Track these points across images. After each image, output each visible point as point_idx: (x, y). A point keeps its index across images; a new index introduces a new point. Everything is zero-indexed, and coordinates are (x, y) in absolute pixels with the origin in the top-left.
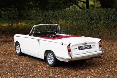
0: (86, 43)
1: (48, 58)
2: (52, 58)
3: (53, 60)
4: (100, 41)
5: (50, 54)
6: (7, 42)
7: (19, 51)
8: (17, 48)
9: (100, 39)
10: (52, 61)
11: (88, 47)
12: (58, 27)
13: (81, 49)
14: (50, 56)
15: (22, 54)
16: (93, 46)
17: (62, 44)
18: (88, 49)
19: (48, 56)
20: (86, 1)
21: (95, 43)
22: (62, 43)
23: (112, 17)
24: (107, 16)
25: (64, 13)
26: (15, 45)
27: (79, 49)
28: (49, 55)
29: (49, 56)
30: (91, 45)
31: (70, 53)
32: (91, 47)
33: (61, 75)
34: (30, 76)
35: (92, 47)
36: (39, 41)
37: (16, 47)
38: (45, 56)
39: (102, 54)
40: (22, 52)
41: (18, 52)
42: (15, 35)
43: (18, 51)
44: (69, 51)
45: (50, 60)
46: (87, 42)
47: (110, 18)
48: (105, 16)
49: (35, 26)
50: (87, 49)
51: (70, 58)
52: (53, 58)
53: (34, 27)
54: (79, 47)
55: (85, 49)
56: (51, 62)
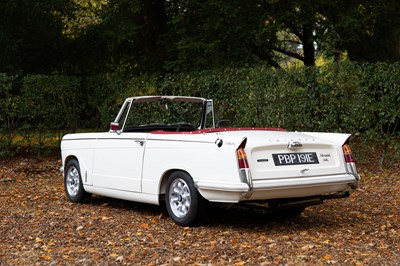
0: (301, 145)
1: (173, 199)
2: (184, 196)
3: (188, 204)
4: (347, 142)
5: (179, 184)
6: (39, 173)
7: (77, 188)
8: (72, 177)
9: (346, 136)
10: (184, 208)
11: (308, 158)
12: (208, 112)
13: (284, 163)
14: (180, 189)
15: (86, 198)
16: (322, 155)
17: (220, 145)
18: (306, 163)
19: (171, 193)
20: (304, 54)
21: (328, 147)
22: (218, 142)
23: (388, 91)
24: (372, 88)
25: (230, 80)
26: (62, 168)
27: (277, 163)
28: (177, 186)
29: (176, 190)
30: (315, 154)
31: (246, 169)
32: (315, 159)
33: (215, 242)
34: (110, 243)
35: (320, 159)
36: (142, 143)
37: (66, 175)
38: (163, 192)
39: (352, 185)
40: (86, 188)
41: (73, 191)
42: (64, 137)
43: (72, 189)
44: (243, 164)
45: (180, 205)
46: (301, 142)
47: (385, 94)
48: (366, 89)
49: (130, 100)
50: (302, 163)
51: (245, 186)
52: (188, 195)
53: (128, 103)
54: (275, 157)
55: (296, 162)
56: (180, 209)
